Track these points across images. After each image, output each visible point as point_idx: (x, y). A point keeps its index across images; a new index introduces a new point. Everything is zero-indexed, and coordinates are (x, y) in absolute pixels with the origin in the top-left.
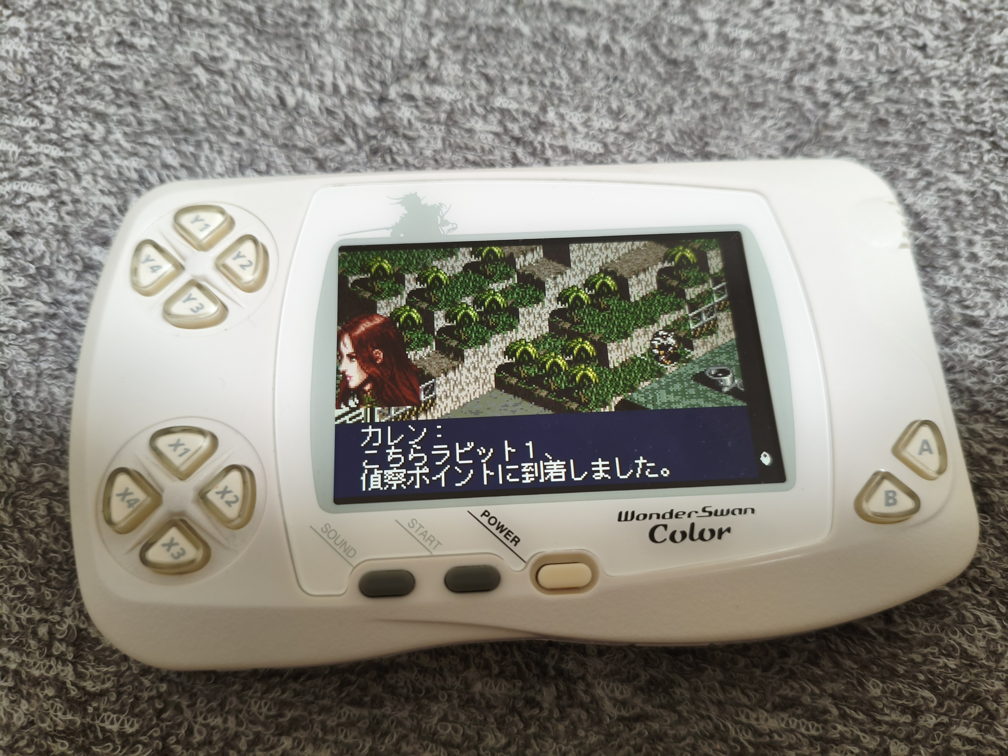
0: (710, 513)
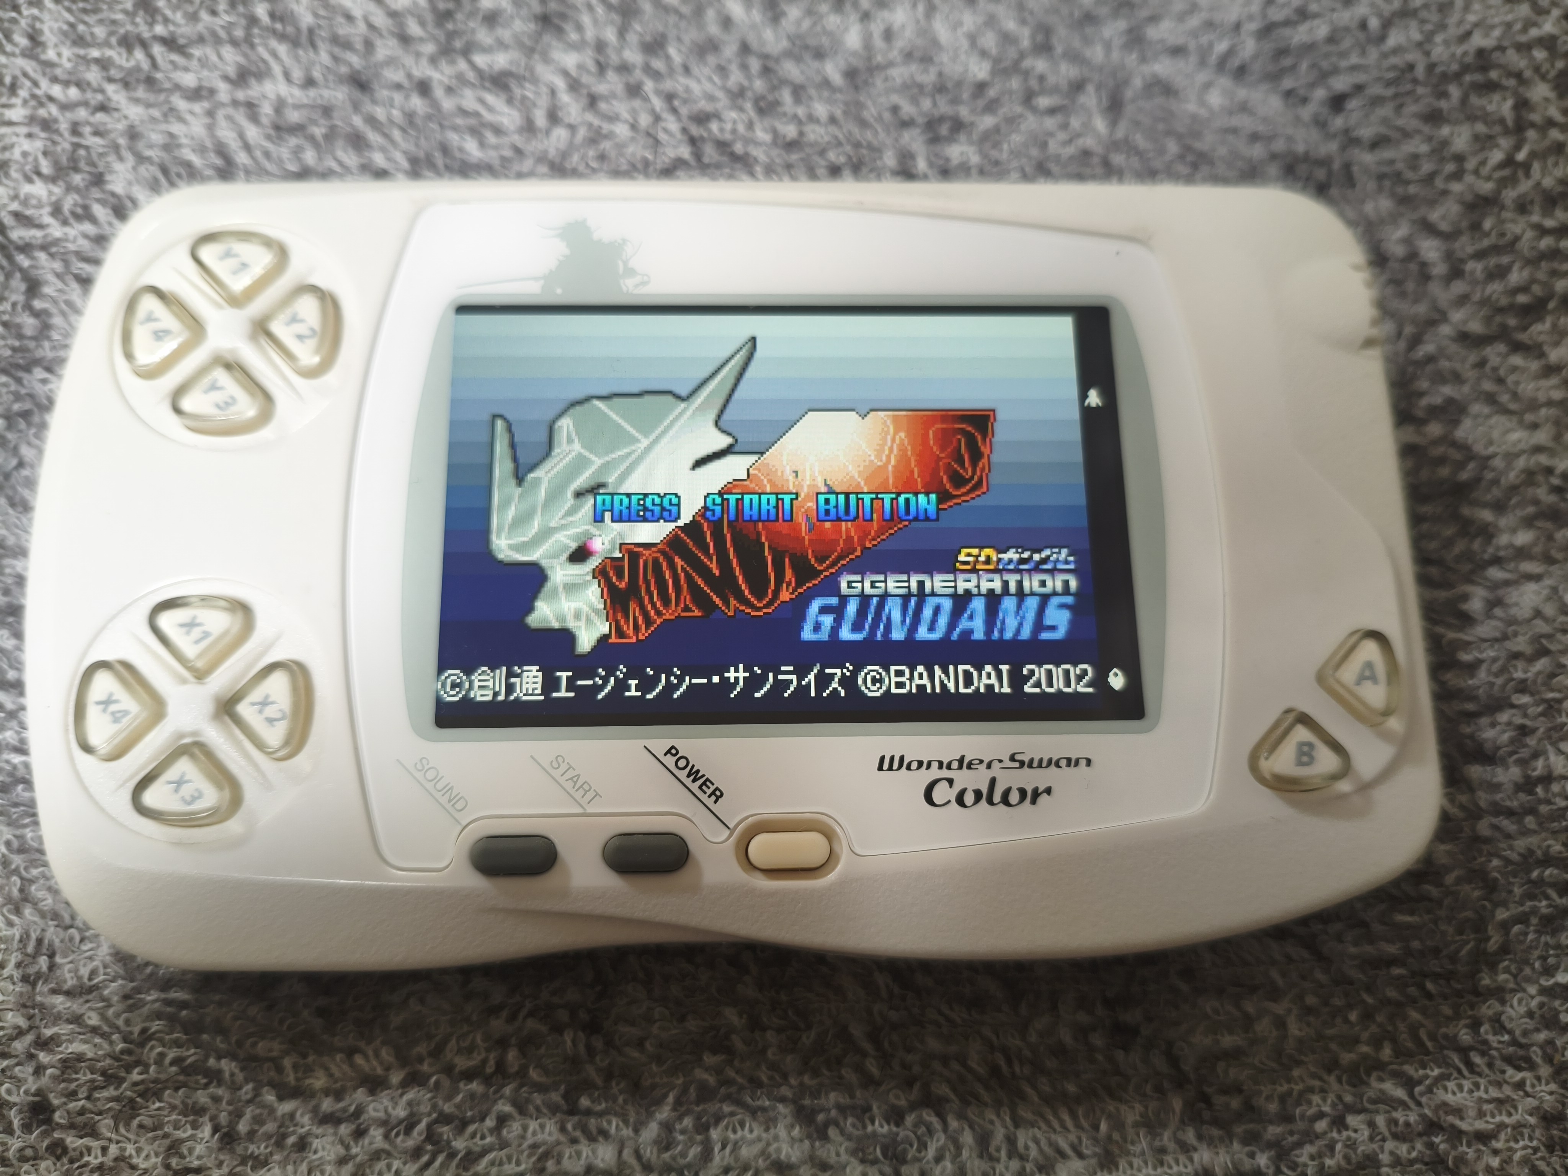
0: (1022, 763)
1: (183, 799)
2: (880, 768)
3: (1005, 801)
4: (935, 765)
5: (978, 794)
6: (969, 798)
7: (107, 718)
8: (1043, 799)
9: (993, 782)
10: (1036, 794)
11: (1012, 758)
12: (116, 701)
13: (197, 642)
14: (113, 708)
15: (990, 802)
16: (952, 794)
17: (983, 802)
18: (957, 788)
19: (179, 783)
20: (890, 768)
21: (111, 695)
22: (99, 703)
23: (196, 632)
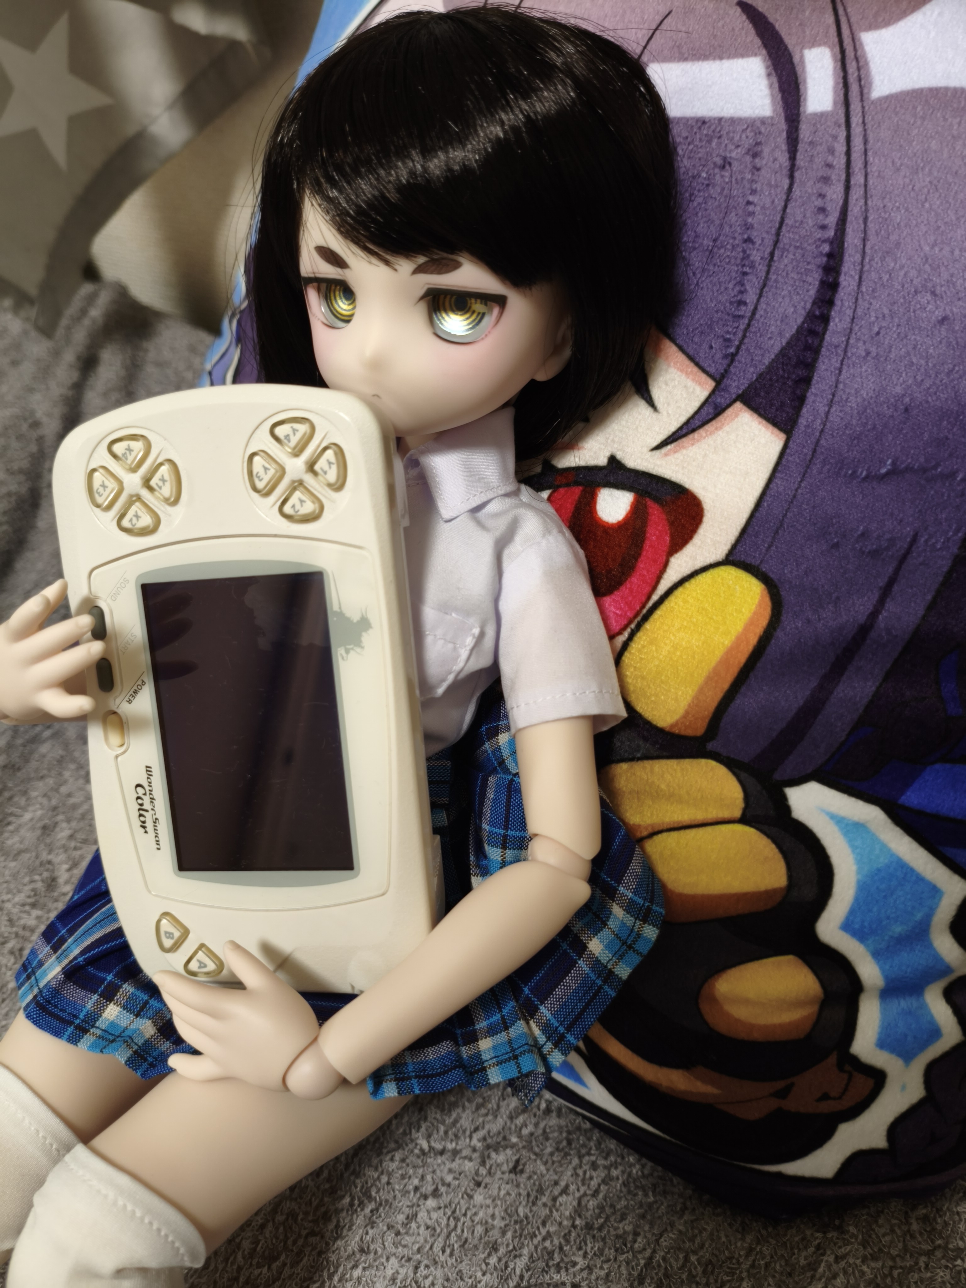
0: (155, 823)
1: (98, 489)
2: (147, 767)
3: (141, 815)
4: (150, 788)
5: (141, 805)
6: (140, 801)
7: (123, 451)
8: (143, 830)
9: (147, 811)
10: (144, 827)
11: (156, 819)
12: (130, 454)
13: (157, 484)
14: (128, 452)
15: (140, 810)
16: (140, 795)
17: (139, 807)
18: (143, 797)
19: (104, 486)
20: (147, 771)
21: (132, 451)
22: (129, 446)
23: (160, 483)
